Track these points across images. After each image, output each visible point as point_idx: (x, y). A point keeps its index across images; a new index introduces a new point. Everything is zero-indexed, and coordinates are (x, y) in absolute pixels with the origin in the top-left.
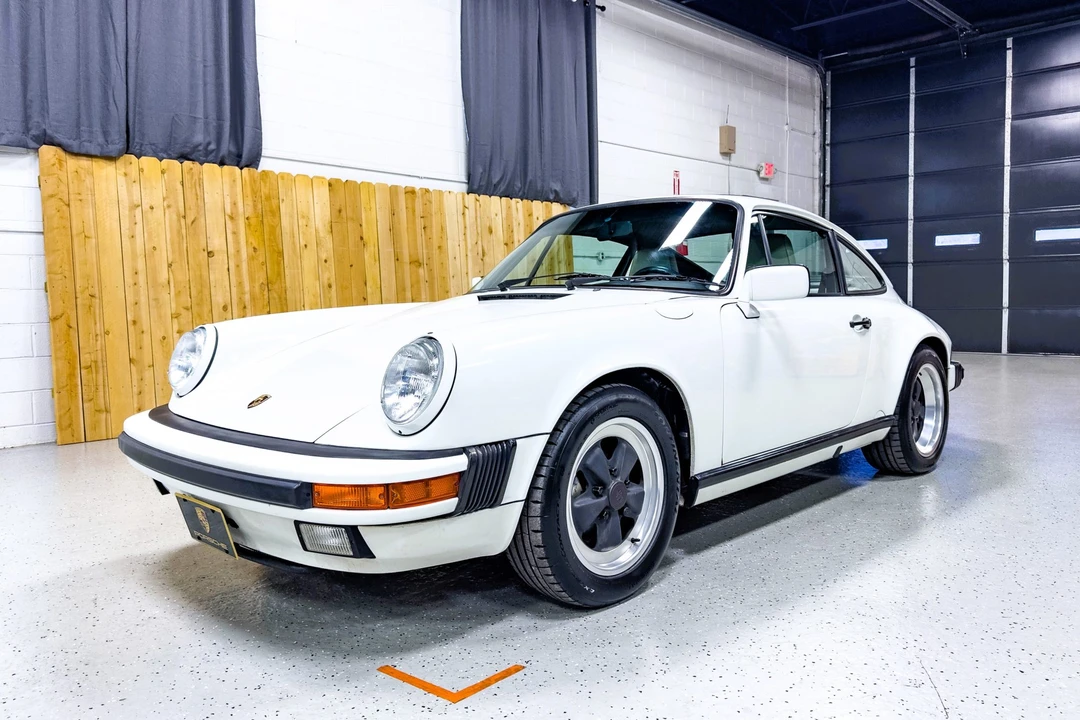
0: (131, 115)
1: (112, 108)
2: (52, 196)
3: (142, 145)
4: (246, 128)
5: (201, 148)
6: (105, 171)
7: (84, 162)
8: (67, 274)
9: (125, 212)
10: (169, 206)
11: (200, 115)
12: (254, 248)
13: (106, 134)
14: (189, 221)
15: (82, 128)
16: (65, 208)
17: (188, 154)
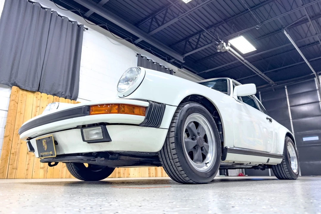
0: (41, 81)
1: (36, 78)
2: (13, 100)
3: (43, 90)
4: (74, 89)
5: (60, 93)
6: (30, 95)
7: (25, 92)
8: (13, 123)
9: (34, 107)
11: (61, 84)
13: (33, 85)
15: (26, 82)
16: (16, 104)
17: (56, 94)
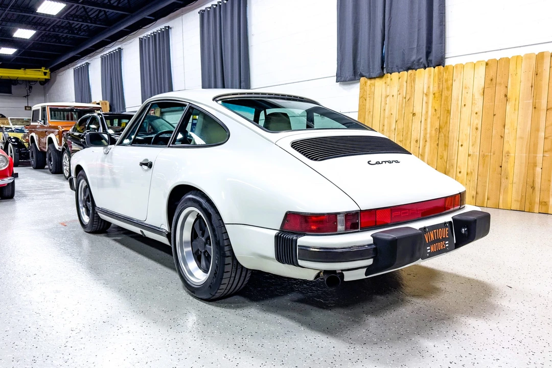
2: (361, 97)
4: (433, 46)
5: (415, 62)
6: (378, 82)
7: (373, 81)
10: (400, 94)
11: (415, 46)
12: (435, 110)
14: (407, 100)
15: (370, 67)
16: (365, 101)
17: (410, 67)
